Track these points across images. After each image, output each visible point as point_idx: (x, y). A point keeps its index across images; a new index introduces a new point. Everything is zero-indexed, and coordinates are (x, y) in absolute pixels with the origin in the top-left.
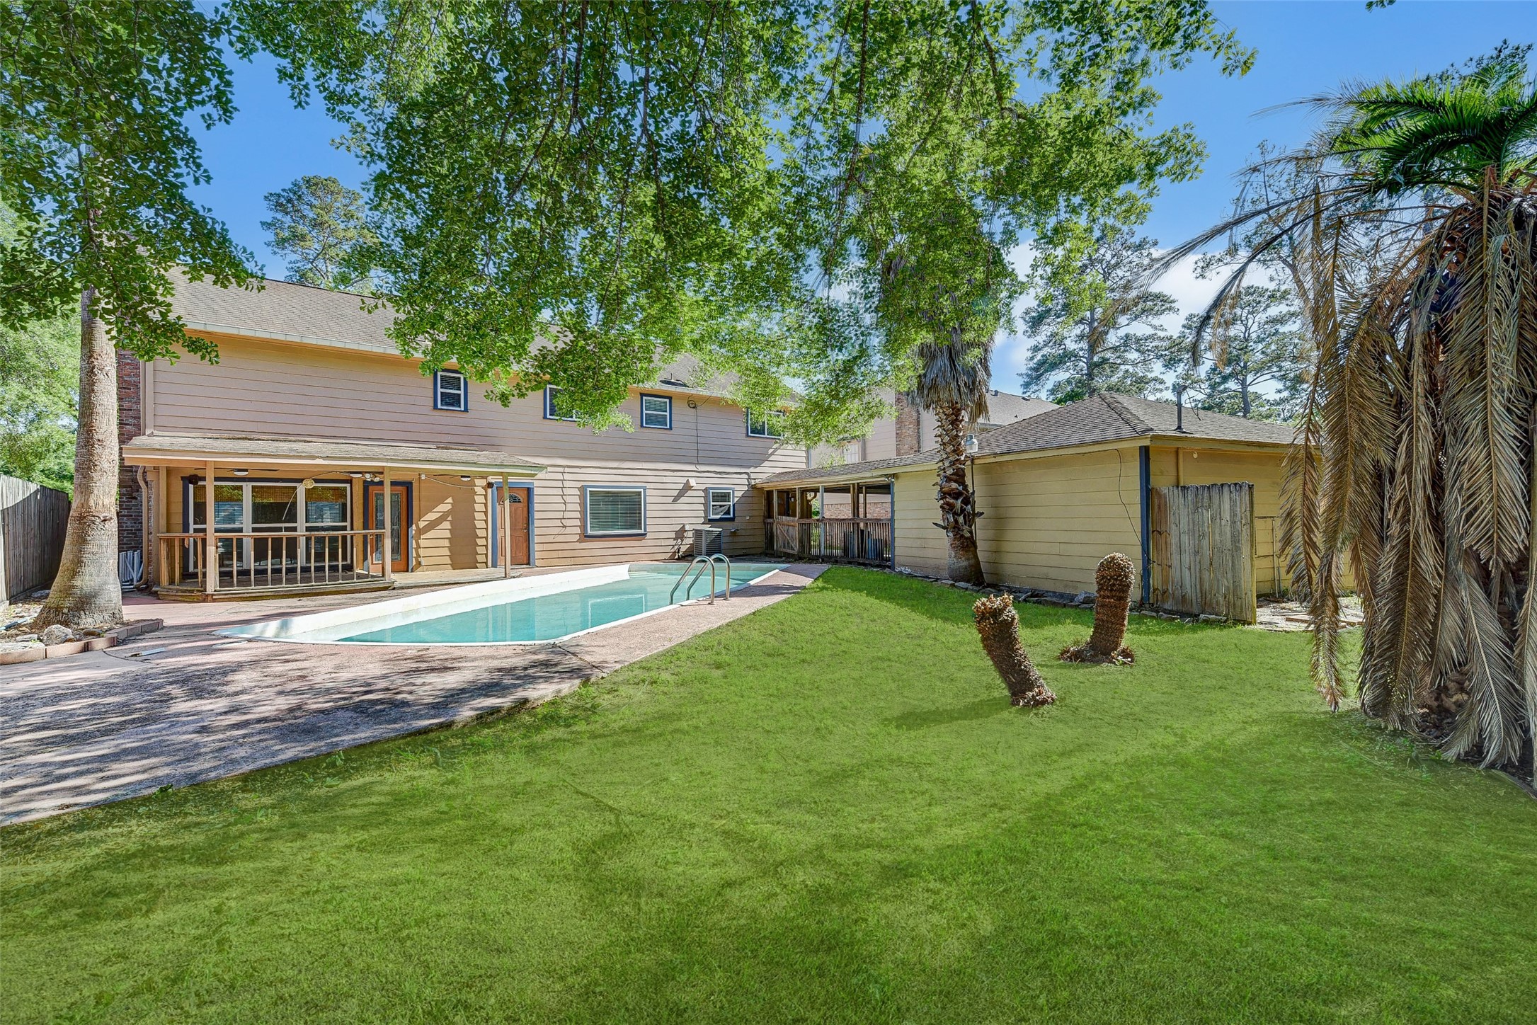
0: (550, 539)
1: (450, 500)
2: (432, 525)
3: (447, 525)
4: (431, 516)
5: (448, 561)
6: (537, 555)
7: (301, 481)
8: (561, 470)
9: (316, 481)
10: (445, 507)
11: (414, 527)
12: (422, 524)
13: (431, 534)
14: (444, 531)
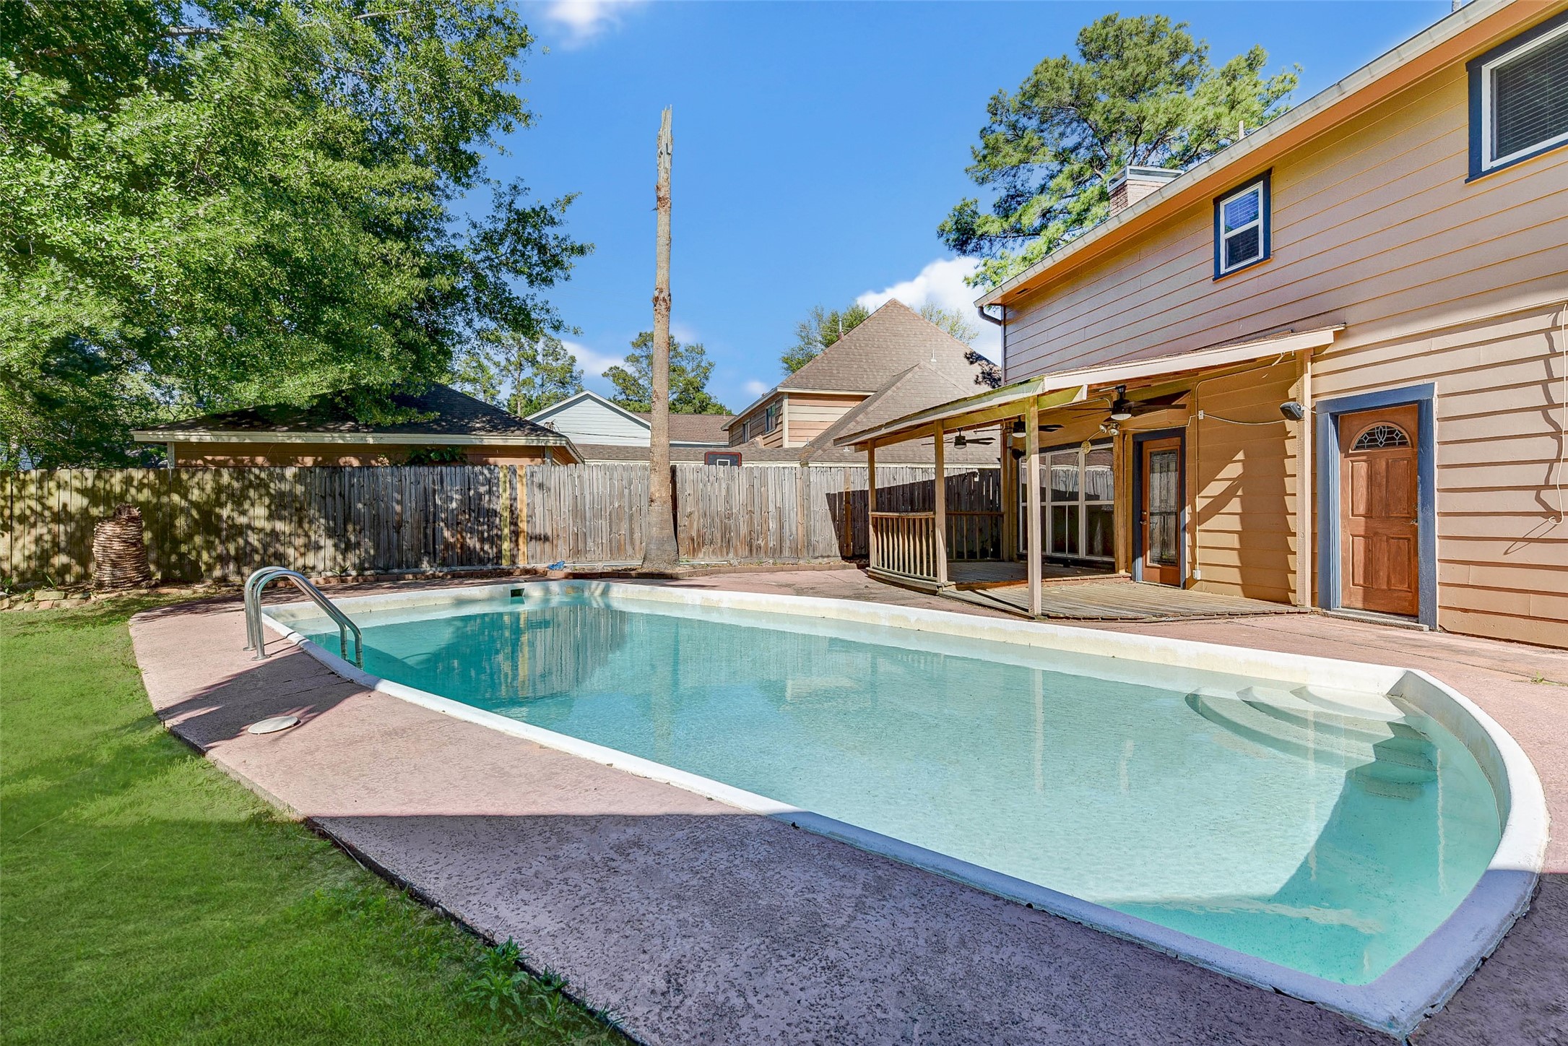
0: (1494, 552)
1: (1240, 456)
2: (1217, 506)
3: (1235, 505)
4: (1215, 489)
5: (1235, 576)
6: (1442, 596)
7: (1078, 445)
8: (1544, 321)
9: (1094, 442)
10: (1233, 470)
11: (1188, 509)
12: (1200, 503)
13: (1213, 523)
14: (1229, 520)
